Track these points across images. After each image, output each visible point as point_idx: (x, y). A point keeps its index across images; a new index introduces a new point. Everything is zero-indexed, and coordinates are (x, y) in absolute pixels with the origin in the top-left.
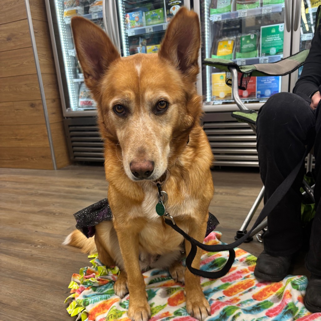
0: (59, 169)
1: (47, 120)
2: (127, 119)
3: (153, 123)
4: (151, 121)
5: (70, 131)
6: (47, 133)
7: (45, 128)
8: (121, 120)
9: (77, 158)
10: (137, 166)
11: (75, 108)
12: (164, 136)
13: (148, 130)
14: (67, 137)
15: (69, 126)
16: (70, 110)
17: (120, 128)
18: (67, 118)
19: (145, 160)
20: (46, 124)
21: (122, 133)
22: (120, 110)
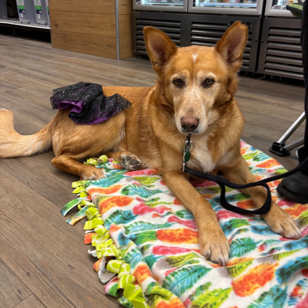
0: (121, 59)
1: (117, 10)
2: (182, 89)
3: (201, 93)
4: (200, 92)
5: (137, 24)
6: (115, 23)
7: (115, 18)
8: (178, 89)
9: (139, 51)
10: (186, 121)
11: (145, 2)
12: (209, 103)
13: (197, 97)
14: (134, 30)
15: (137, 19)
16: (139, 3)
17: (176, 95)
18: (136, 10)
19: (193, 117)
20: (115, 14)
21: (177, 99)
22: (178, 83)
